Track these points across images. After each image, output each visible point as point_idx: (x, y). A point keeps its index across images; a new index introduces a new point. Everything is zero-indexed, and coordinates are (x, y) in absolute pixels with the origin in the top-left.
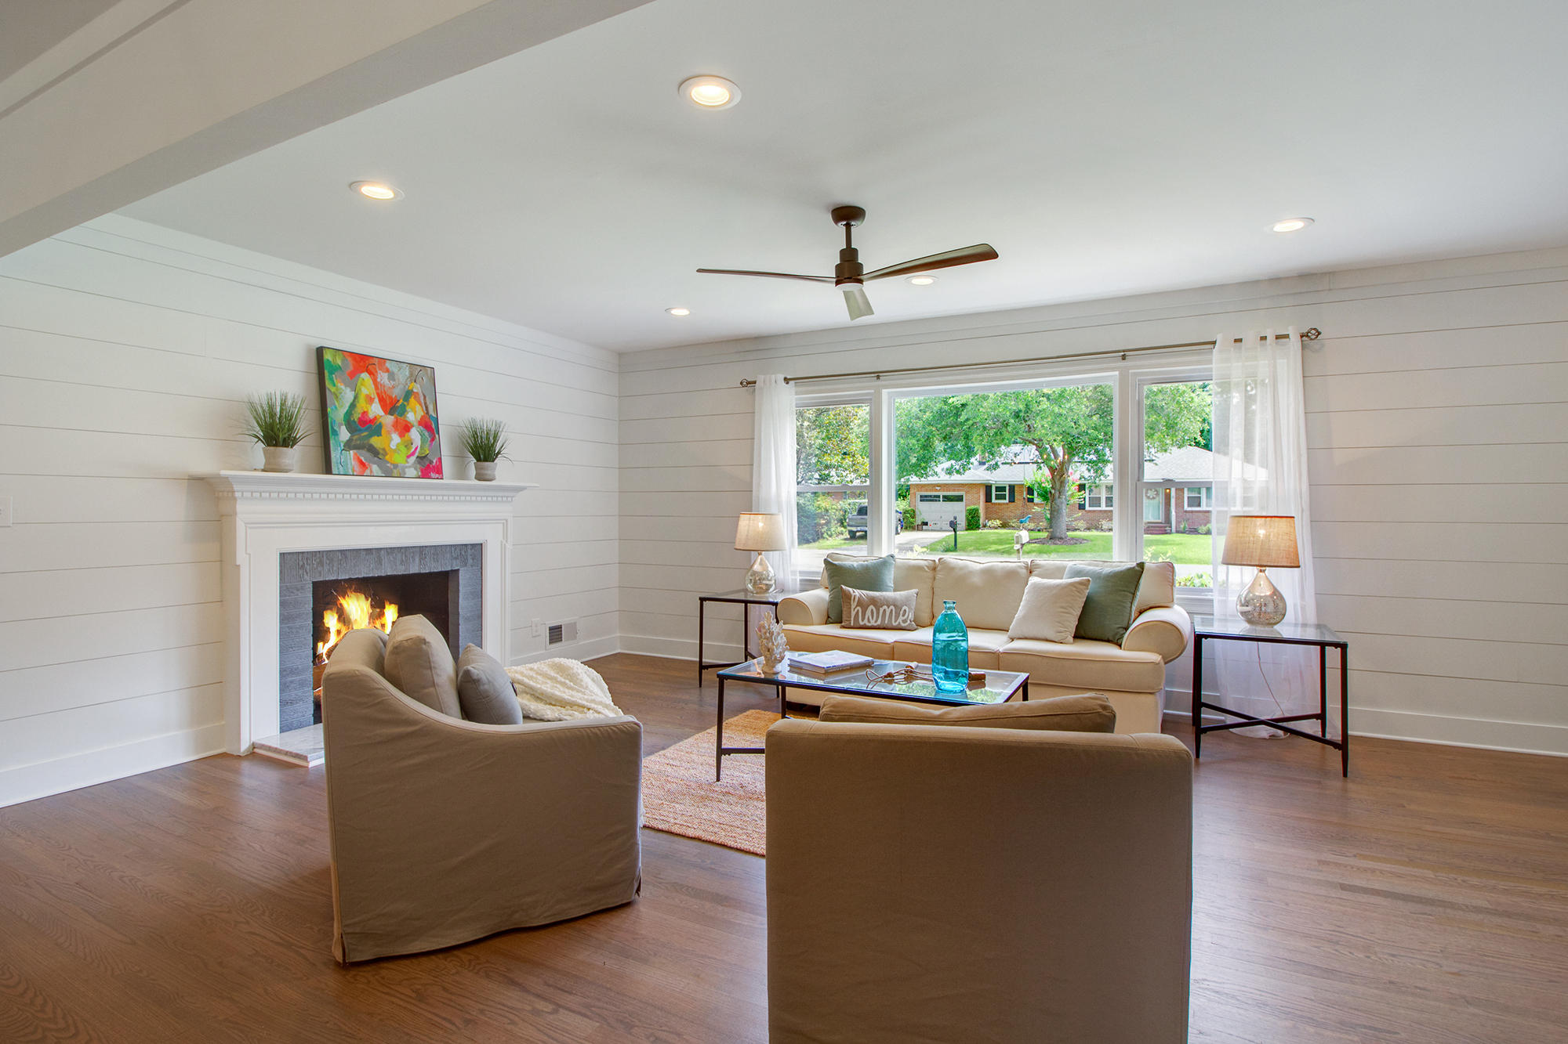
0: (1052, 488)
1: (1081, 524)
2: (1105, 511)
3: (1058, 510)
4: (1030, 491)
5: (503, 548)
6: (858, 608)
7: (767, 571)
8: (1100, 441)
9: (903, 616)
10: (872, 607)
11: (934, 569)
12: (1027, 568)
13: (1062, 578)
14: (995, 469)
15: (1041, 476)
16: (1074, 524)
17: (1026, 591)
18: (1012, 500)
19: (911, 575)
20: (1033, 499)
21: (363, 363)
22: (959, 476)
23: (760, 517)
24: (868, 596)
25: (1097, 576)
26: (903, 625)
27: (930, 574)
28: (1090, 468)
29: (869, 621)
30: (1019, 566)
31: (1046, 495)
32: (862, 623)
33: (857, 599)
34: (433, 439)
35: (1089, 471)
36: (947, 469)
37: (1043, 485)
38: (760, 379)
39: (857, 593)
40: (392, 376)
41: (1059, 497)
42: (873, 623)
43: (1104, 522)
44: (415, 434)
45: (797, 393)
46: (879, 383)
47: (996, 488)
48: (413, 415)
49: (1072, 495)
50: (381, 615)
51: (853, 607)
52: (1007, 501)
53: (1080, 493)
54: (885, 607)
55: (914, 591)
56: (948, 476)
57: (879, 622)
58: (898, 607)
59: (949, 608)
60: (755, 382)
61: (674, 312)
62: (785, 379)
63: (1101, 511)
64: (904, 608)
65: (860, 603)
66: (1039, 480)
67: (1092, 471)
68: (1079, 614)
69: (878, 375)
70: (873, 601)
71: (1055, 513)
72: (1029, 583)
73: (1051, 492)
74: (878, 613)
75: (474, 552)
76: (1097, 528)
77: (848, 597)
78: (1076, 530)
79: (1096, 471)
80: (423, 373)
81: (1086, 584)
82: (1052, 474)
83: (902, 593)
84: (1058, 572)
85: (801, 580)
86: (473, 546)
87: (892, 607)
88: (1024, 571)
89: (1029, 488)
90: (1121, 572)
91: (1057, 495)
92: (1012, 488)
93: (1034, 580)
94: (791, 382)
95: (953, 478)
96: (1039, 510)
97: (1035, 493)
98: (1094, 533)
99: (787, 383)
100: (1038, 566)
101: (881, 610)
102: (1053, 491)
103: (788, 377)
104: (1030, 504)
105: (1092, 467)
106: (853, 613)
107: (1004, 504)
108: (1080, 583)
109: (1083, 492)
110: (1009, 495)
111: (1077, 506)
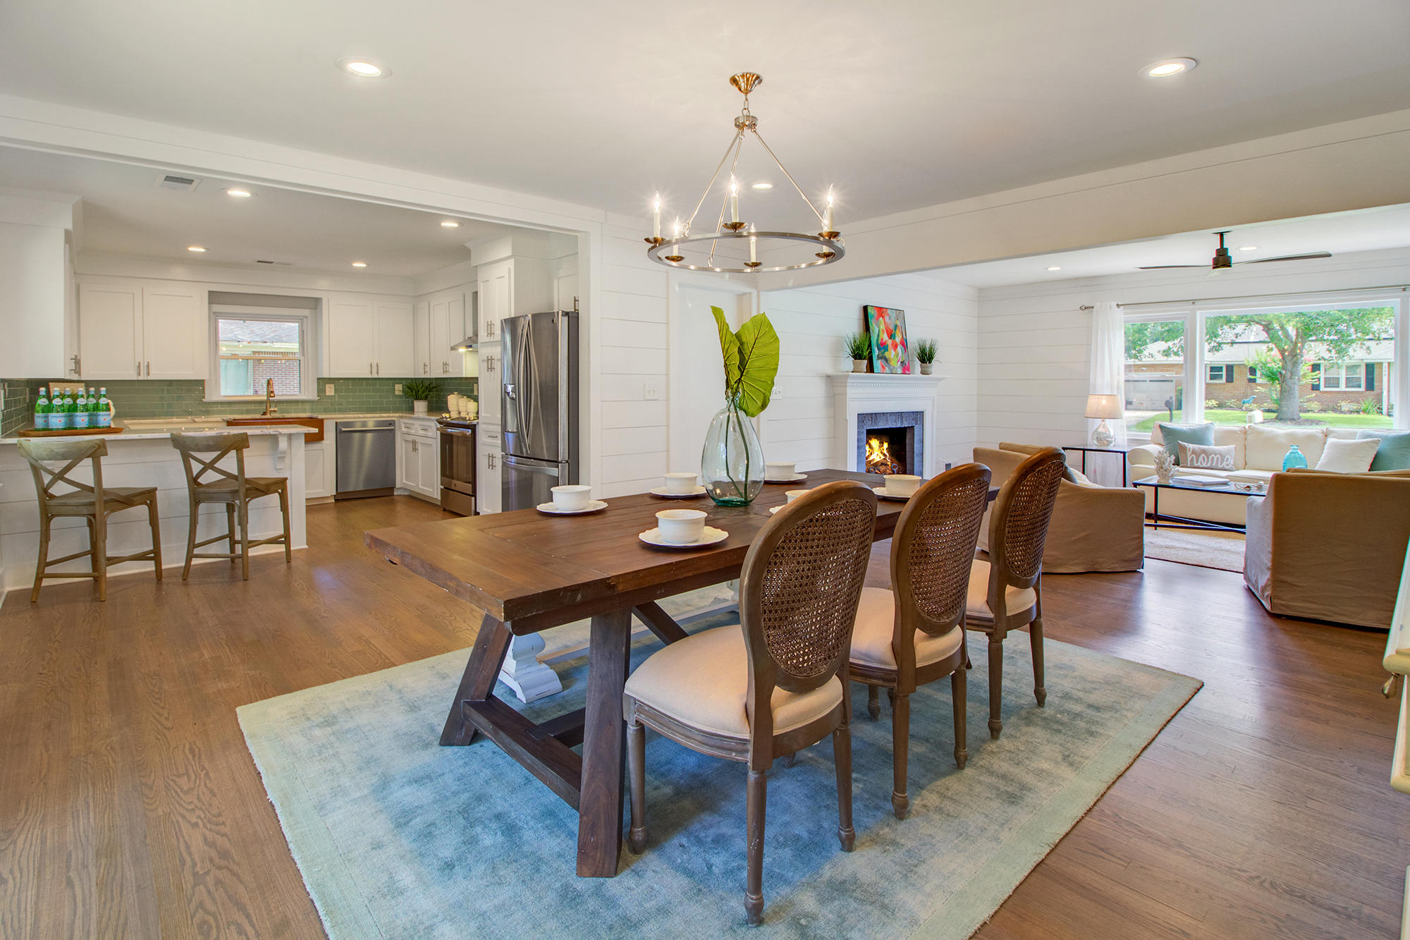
0: (1283, 368)
1: (1315, 405)
2: (1345, 392)
3: (1289, 391)
4: (1253, 371)
5: (933, 413)
6: (1193, 455)
7: (1109, 431)
8: (1344, 321)
9: (1227, 461)
10: (1203, 455)
11: (1245, 433)
12: (1323, 433)
13: (1354, 439)
14: (1217, 351)
15: (1268, 356)
16: (1305, 405)
17: (1326, 448)
18: (1230, 379)
19: (1226, 437)
20: (1255, 379)
21: (881, 311)
22: (1177, 357)
23: (1104, 397)
24: (1199, 448)
25: (1385, 438)
26: (1227, 467)
27: (1243, 436)
28: (1331, 348)
29: (1201, 464)
30: (1317, 432)
31: (1272, 376)
32: (1196, 465)
33: (1191, 450)
34: (906, 351)
35: (1330, 351)
36: (1164, 351)
37: (1269, 365)
38: (1097, 305)
39: (1191, 446)
40: (890, 319)
41: (1291, 378)
42: (1204, 465)
43: (1343, 404)
44: (899, 349)
45: (1125, 314)
46: (1193, 306)
47: (1211, 367)
48: (898, 339)
49: (1304, 375)
50: (882, 446)
51: (1189, 455)
52: (1224, 380)
53: (1313, 374)
54: (1213, 455)
55: (1233, 446)
56: (1165, 358)
57: (1209, 465)
58: (1223, 457)
59: (1295, 449)
60: (1093, 307)
61: (1049, 269)
62: (1117, 305)
63: (1339, 392)
64: (1227, 456)
65: (1194, 452)
66: (1263, 360)
67: (1333, 351)
68: (1371, 461)
69: (1194, 302)
70: (1204, 451)
71: (1285, 394)
72: (1328, 443)
73: (1280, 373)
74: (1208, 458)
75: (918, 416)
76: (1335, 410)
77: (1184, 449)
78: (1309, 411)
79: (1338, 352)
80: (900, 312)
81: (1377, 442)
82: (1282, 354)
83: (1224, 447)
84: (1353, 435)
85: (1128, 439)
86: (920, 412)
87: (1218, 456)
88: (1321, 435)
89: (1251, 368)
90: (1405, 436)
91: (1289, 375)
92: (1230, 368)
93: (1330, 440)
94: (1122, 307)
95: (1170, 359)
96: (1263, 390)
97: (1258, 373)
98: (1331, 415)
99: (1119, 308)
100: (1332, 432)
101: (1210, 457)
102: (1284, 372)
103: (1120, 303)
104: (1252, 384)
105: (1333, 348)
106: (1189, 459)
107: (1220, 384)
108: (1373, 442)
109: (1317, 372)
110: (1227, 375)
111: (1310, 386)
